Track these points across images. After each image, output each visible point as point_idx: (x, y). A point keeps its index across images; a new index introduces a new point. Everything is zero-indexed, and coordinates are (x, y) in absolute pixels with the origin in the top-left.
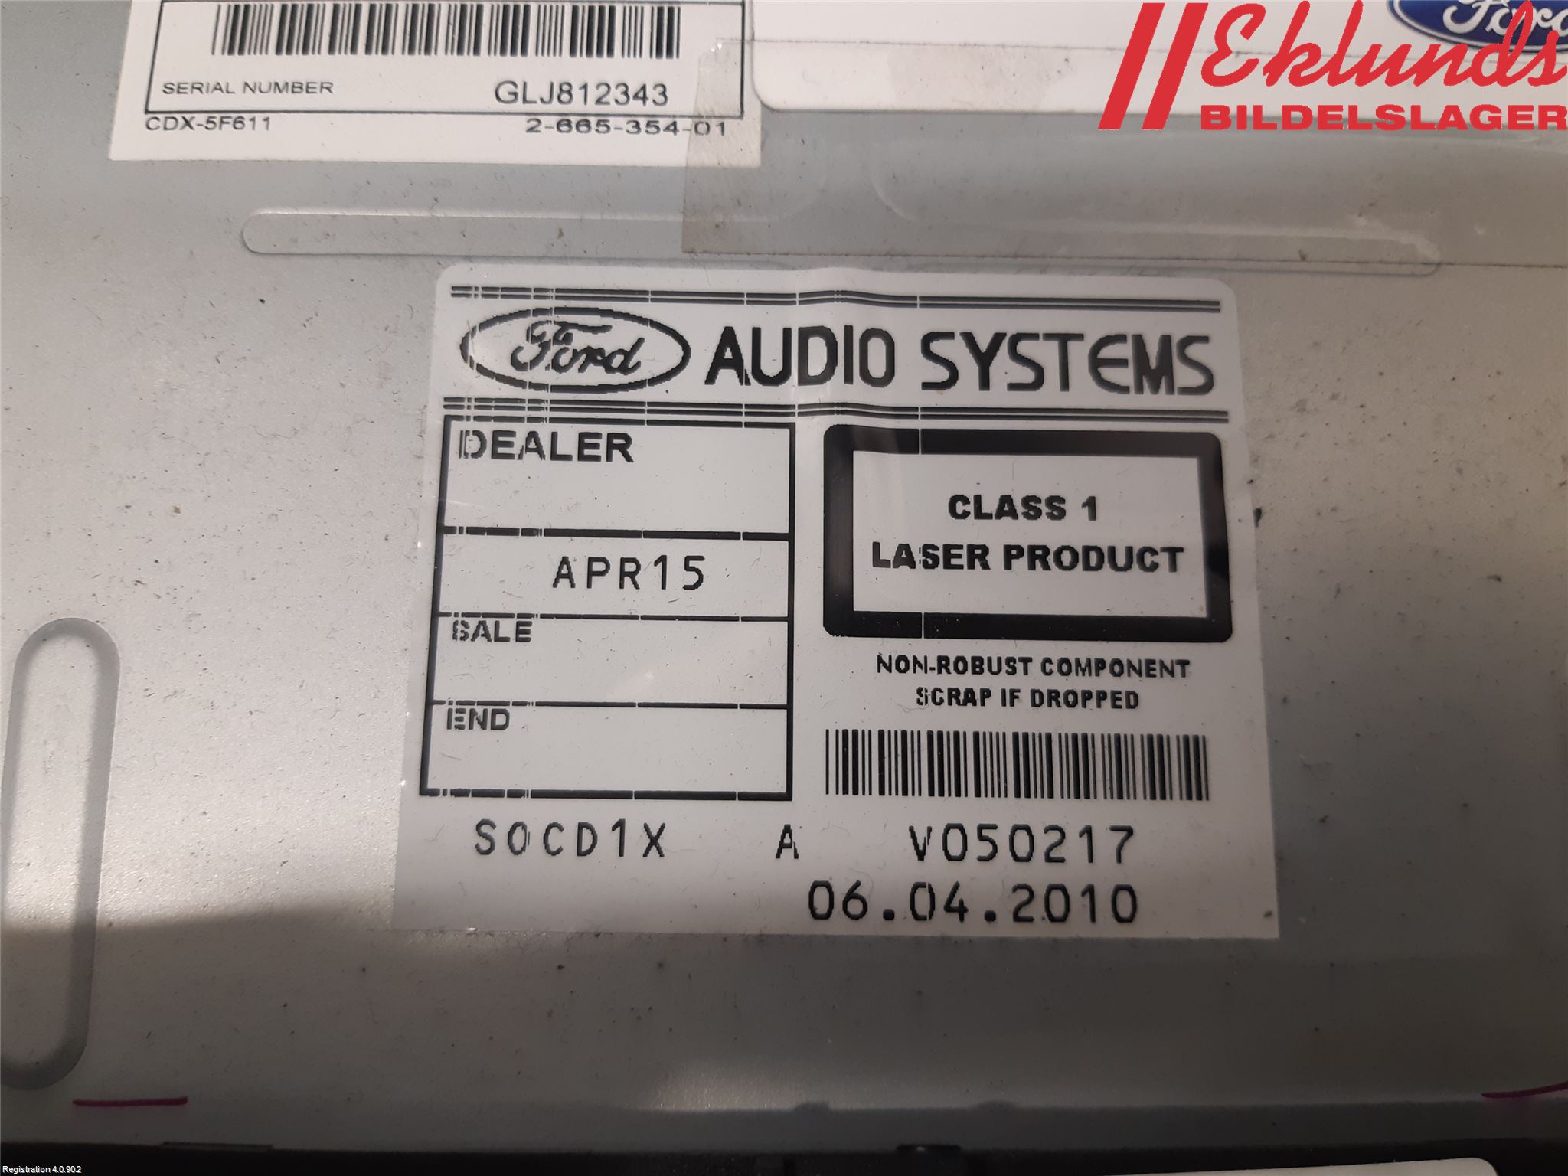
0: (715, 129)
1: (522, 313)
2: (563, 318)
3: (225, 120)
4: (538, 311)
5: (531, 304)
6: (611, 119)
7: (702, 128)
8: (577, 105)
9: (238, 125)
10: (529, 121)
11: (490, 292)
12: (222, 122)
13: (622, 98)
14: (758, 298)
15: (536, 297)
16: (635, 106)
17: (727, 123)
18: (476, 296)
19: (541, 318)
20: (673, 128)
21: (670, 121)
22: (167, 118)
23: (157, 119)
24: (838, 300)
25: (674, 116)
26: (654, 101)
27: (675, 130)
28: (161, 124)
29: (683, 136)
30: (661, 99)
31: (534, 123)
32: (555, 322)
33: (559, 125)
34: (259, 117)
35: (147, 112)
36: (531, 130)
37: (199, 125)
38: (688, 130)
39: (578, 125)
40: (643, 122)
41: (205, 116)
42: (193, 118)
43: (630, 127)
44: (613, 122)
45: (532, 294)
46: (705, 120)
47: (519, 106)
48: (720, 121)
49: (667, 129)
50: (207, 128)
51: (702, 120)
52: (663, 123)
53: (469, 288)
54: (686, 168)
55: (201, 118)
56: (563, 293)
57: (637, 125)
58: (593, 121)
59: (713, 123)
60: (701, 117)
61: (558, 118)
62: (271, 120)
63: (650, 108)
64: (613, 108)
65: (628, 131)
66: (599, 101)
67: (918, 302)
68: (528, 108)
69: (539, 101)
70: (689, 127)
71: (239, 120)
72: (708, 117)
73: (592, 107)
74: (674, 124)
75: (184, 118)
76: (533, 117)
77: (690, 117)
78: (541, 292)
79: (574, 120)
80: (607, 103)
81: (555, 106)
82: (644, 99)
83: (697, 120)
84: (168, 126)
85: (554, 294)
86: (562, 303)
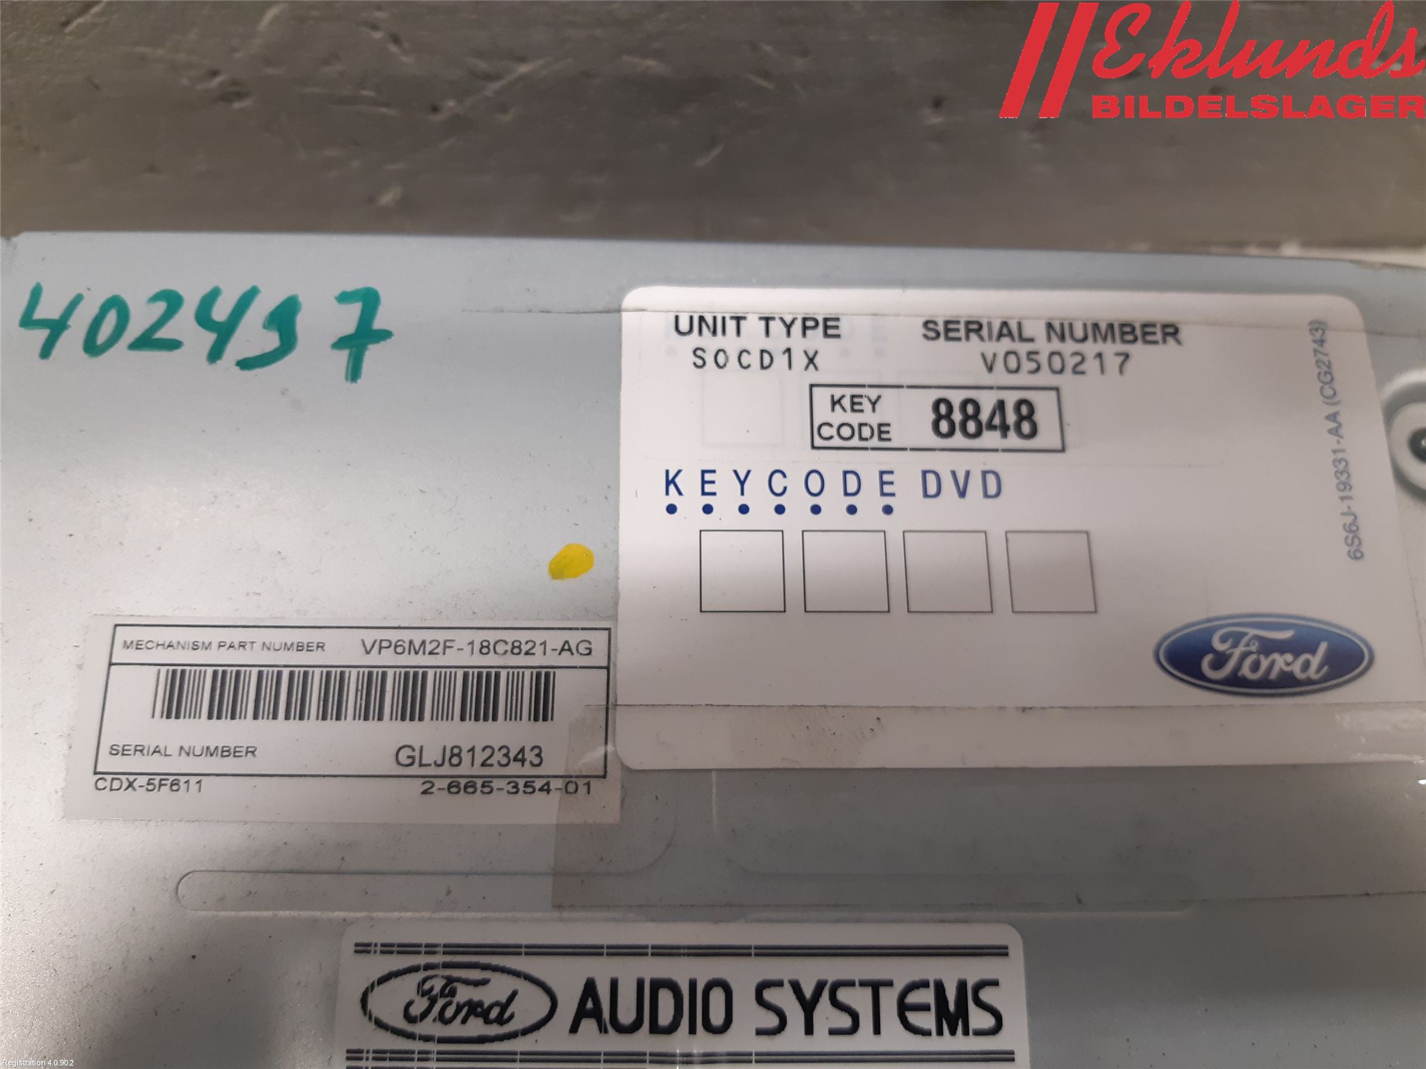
0: (582, 790)
1: (414, 969)
2: (449, 972)
3: (163, 782)
4: (428, 967)
5: (421, 960)
6: (495, 780)
7: (571, 788)
8: (465, 769)
9: (175, 788)
10: (424, 783)
11: (387, 949)
12: (161, 785)
13: (504, 761)
14: (617, 951)
15: (426, 953)
16: (515, 769)
17: (593, 782)
18: (375, 952)
19: (430, 973)
20: (546, 789)
21: (544, 781)
22: (113, 779)
23: (105, 780)
24: (684, 955)
25: (548, 777)
26: (531, 762)
27: (548, 791)
28: (108, 784)
29: (555, 796)
30: (536, 761)
31: (428, 786)
32: (442, 977)
33: (450, 787)
34: (193, 780)
35: (96, 773)
36: (425, 792)
37: (140, 786)
38: (560, 789)
39: (466, 787)
40: (521, 782)
41: (146, 778)
42: (135, 780)
43: (509, 788)
44: (496, 784)
45: (423, 949)
46: (573, 779)
47: (415, 770)
48: (586, 780)
49: (541, 789)
50: (148, 790)
51: (571, 779)
52: (538, 784)
53: (369, 945)
54: (557, 825)
55: (142, 780)
56: (451, 949)
57: (516, 787)
58: (479, 782)
59: (581, 782)
60: (571, 777)
61: (449, 780)
62: (203, 783)
63: (528, 770)
64: (496, 770)
65: (509, 792)
66: (483, 764)
67: (753, 951)
68: (423, 771)
69: (433, 765)
70: (560, 787)
71: (175, 782)
72: (577, 777)
73: (478, 770)
74: (548, 784)
75: (127, 779)
76: (427, 779)
77: (561, 777)
78: (431, 949)
79: (463, 782)
80: (491, 765)
81: (446, 770)
82: (523, 761)
83: (568, 780)
84: (114, 787)
85: (441, 949)
86: (448, 959)
